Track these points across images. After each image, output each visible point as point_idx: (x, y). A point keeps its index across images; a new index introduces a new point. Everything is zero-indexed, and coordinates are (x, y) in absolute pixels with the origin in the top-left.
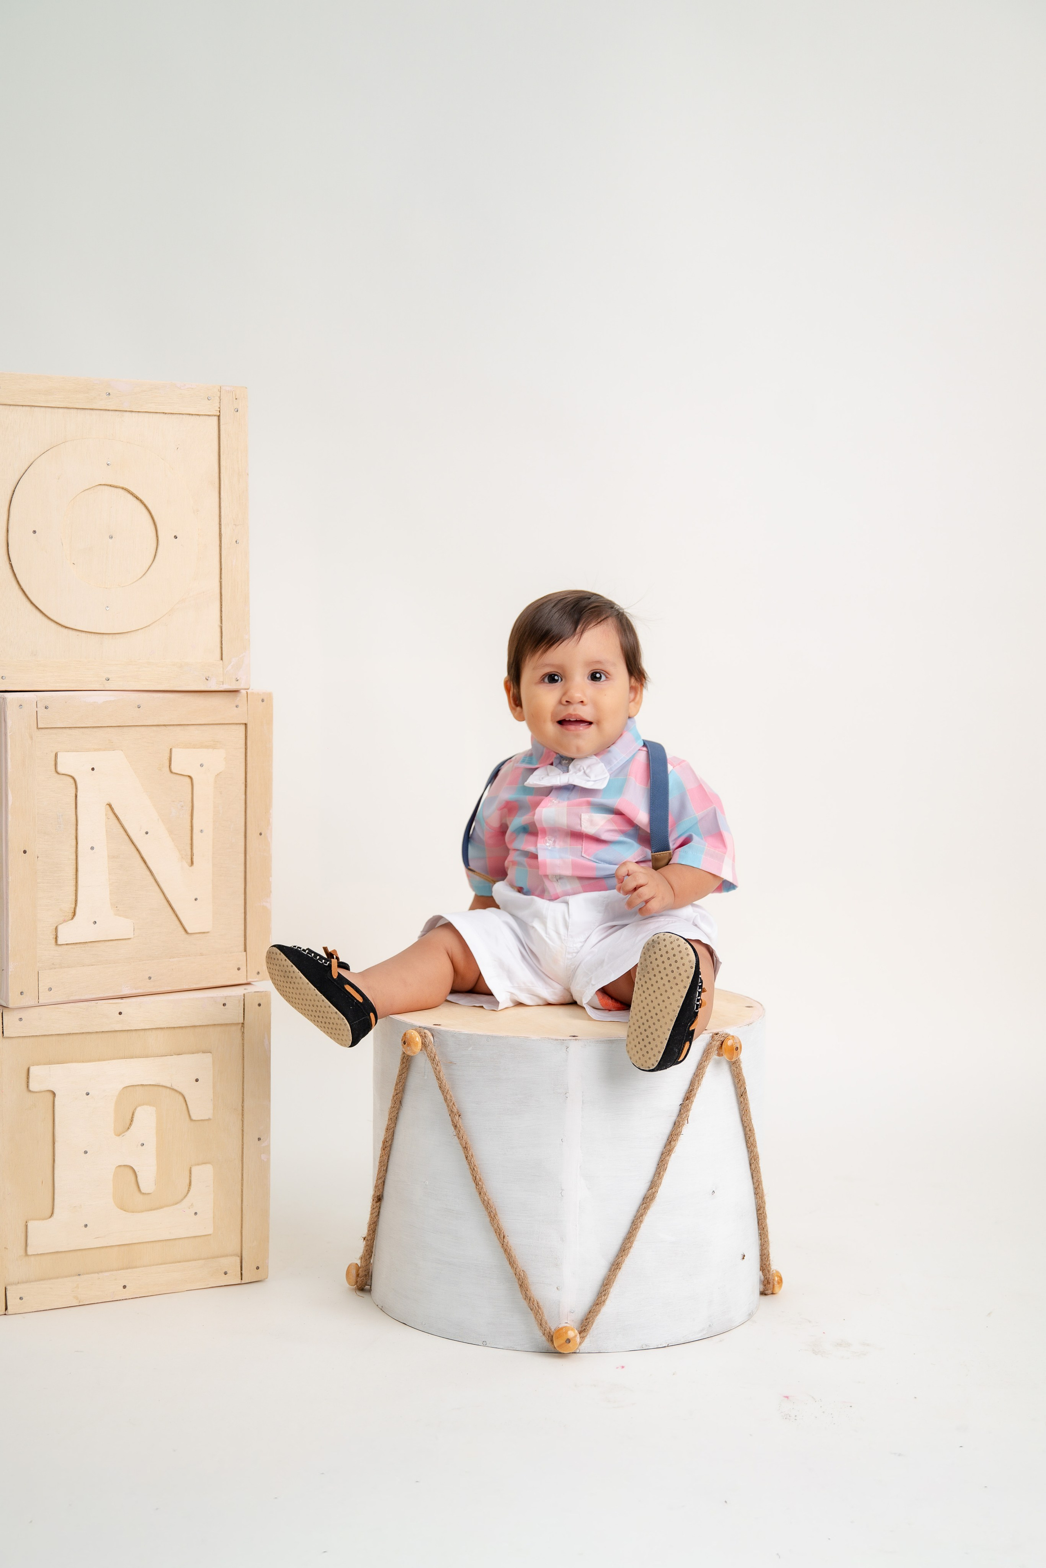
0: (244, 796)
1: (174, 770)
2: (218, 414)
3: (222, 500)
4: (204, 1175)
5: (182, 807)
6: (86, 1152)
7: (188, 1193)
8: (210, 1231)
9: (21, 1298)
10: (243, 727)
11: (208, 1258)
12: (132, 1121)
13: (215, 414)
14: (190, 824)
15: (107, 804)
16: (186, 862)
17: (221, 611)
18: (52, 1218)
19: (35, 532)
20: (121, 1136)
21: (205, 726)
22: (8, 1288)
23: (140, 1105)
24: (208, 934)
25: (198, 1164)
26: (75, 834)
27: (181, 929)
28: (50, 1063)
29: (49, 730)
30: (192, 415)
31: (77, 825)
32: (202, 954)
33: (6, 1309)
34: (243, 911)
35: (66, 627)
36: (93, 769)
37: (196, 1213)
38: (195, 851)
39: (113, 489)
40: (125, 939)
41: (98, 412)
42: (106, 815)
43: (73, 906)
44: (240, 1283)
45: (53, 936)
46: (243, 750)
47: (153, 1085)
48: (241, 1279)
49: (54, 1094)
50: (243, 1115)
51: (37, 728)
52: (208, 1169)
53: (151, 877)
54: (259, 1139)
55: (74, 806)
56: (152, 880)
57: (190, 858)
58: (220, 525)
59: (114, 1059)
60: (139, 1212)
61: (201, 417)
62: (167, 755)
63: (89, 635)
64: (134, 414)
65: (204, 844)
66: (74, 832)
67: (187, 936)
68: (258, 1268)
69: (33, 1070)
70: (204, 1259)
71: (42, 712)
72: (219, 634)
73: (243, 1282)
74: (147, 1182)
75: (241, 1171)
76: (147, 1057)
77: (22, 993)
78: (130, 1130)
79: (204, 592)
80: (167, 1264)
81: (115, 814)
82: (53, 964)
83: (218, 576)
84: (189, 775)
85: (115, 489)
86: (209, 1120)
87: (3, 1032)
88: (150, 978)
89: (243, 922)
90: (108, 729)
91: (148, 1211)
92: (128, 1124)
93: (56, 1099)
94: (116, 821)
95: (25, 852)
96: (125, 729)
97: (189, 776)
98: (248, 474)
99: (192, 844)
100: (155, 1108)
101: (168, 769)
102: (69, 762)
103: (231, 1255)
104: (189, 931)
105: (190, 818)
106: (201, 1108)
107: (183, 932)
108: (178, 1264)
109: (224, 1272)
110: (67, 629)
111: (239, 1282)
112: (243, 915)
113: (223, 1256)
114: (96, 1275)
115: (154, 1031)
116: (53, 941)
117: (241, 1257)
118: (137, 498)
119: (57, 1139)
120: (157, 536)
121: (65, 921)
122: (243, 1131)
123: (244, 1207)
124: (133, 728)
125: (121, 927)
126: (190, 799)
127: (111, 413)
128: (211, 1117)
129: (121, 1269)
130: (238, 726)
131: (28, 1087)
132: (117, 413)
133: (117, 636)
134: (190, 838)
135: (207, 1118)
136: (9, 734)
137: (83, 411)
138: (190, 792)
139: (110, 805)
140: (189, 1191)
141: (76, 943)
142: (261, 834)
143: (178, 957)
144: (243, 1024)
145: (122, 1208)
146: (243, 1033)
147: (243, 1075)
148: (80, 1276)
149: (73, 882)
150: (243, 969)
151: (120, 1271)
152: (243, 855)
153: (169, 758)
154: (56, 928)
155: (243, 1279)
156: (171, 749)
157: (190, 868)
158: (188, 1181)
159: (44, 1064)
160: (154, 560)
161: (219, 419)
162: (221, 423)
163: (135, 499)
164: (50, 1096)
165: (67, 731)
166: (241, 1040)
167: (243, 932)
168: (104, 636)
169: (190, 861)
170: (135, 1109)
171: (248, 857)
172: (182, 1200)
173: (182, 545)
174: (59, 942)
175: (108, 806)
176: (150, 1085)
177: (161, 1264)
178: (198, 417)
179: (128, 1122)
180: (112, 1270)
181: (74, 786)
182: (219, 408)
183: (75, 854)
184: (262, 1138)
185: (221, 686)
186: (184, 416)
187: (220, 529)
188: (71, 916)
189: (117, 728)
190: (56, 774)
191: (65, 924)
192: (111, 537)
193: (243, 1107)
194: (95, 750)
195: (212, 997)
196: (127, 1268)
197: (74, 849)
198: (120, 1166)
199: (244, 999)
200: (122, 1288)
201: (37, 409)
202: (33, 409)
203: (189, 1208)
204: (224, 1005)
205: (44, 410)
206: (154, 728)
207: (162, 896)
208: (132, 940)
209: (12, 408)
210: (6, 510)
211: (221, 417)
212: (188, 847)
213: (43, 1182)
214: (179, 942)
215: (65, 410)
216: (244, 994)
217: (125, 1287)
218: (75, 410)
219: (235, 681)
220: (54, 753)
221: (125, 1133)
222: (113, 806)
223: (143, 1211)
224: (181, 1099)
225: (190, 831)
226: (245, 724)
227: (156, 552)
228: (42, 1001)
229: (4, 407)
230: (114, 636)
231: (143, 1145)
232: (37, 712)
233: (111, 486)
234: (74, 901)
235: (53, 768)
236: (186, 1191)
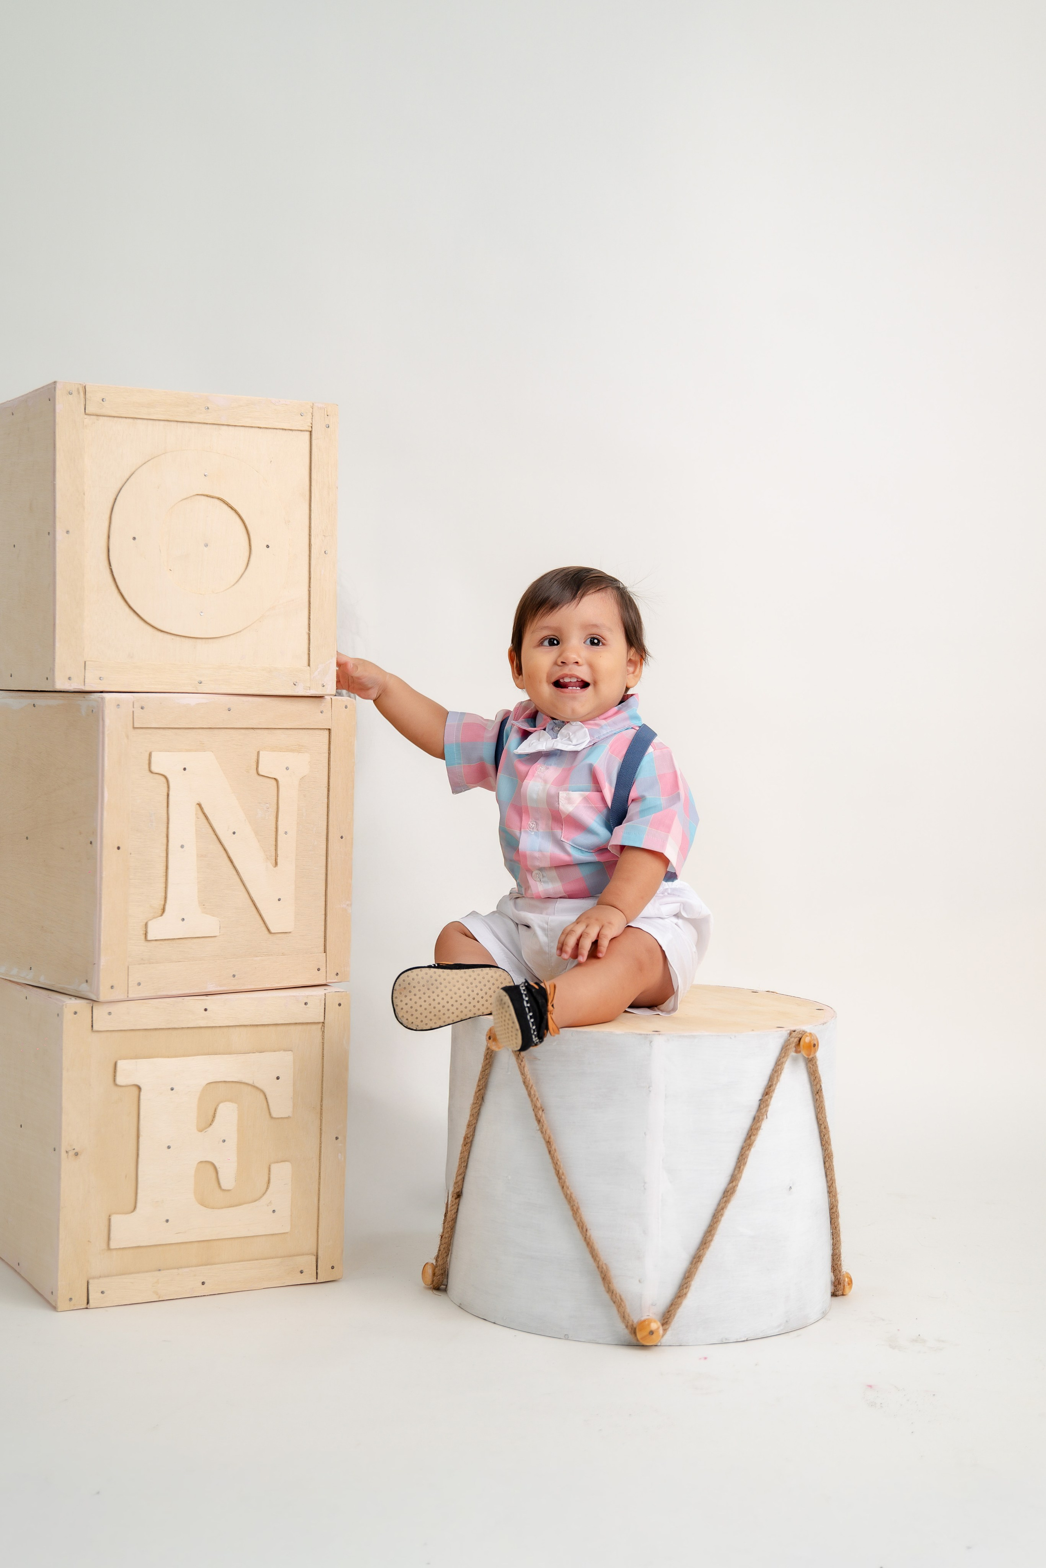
0: (326, 800)
1: (261, 772)
2: (310, 429)
3: (312, 512)
4: (283, 1173)
5: (267, 810)
6: (169, 1147)
7: (266, 1191)
8: (287, 1229)
9: (102, 1293)
10: (327, 732)
11: (285, 1257)
12: (214, 1117)
13: (307, 429)
14: (275, 826)
16: (271, 863)
17: (309, 619)
18: (134, 1212)
19: (134, 538)
20: (203, 1132)
21: (291, 730)
22: (90, 1281)
23: (222, 1102)
24: (290, 934)
25: (277, 1162)
26: (166, 832)
27: (264, 928)
28: (137, 1057)
29: (143, 730)
30: (285, 430)
31: (168, 823)
32: (283, 954)
33: (88, 1303)
34: (324, 913)
35: (162, 631)
36: (185, 769)
37: (274, 1211)
38: (279, 852)
39: (209, 499)
40: (211, 937)
41: (196, 425)
42: (196, 814)
43: (163, 902)
45: (142, 932)
46: (327, 755)
47: (235, 1082)
48: (317, 1279)
49: (139, 1088)
50: (321, 1114)
51: (134, 728)
52: (287, 1166)
53: (236, 877)
54: (336, 1139)
55: (165, 805)
56: (239, 880)
57: (275, 859)
58: (310, 535)
59: (198, 1055)
60: (219, 1209)
61: (294, 432)
62: (255, 758)
63: (183, 639)
64: (230, 428)
65: (287, 845)
66: (165, 830)
67: (270, 935)
68: (333, 1268)
69: (120, 1064)
70: (281, 1257)
71: (138, 711)
72: (307, 641)
73: (318, 1281)
74: (228, 1178)
75: (318, 1170)
76: (229, 1054)
77: (112, 987)
78: (212, 1126)
79: (293, 600)
80: (245, 1261)
81: (204, 814)
82: (143, 959)
83: (307, 585)
84: (275, 777)
85: (212, 499)
86: (288, 1118)
87: (92, 1026)
88: (234, 976)
89: (323, 923)
90: (200, 731)
91: (228, 1207)
92: (210, 1120)
93: (142, 1093)
94: (206, 821)
95: (119, 848)
96: (216, 731)
97: (275, 779)
98: (337, 488)
99: (276, 846)
100: (236, 1105)
101: (255, 771)
102: (162, 762)
103: (307, 1254)
104: (273, 931)
105: (275, 819)
106: (282, 1106)
107: (266, 932)
108: (255, 1261)
109: (300, 1270)
110: (162, 633)
111: (315, 1281)
112: (323, 916)
113: (299, 1255)
114: (176, 1271)
115: (237, 1029)
116: (143, 937)
117: (317, 1256)
118: (232, 508)
119: (141, 1133)
120: (250, 545)
121: (154, 918)
122: (321, 1129)
123: (320, 1206)
124: (224, 731)
125: (208, 924)
126: (276, 801)
127: (208, 426)
128: (291, 1116)
129: (200, 1266)
130: (322, 731)
131: (114, 1080)
132: (214, 426)
133: (210, 640)
134: (274, 839)
135: (287, 1116)
136: (106, 733)
137: (182, 423)
138: (276, 795)
139: (199, 805)
140: (267, 1189)
141: (165, 940)
142: (342, 837)
143: (262, 957)
144: (324, 1023)
145: (203, 1204)
146: (323, 1032)
147: (323, 1074)
148: (162, 1272)
149: (163, 880)
150: (323, 970)
151: (200, 1267)
152: (324, 858)
153: (257, 760)
154: (146, 925)
155: (318, 1278)
156: (258, 753)
157: (275, 868)
158: (267, 1179)
159: (131, 1059)
160: (246, 568)
161: (311, 435)
162: (313, 438)
163: (230, 509)
164: (135, 1090)
165: (161, 731)
166: (321, 1039)
167: (323, 934)
168: (198, 641)
169: (274, 862)
170: (218, 1105)
171: (329, 860)
172: (261, 1197)
173: (273, 554)
174: (149, 938)
175: (198, 806)
176: (233, 1082)
177: (239, 1261)
178: (291, 432)
179: (210, 1118)
180: (192, 1267)
181: (166, 785)
182: (312, 424)
183: (165, 852)
184: (339, 1138)
185: (308, 691)
186: (278, 431)
187: (310, 539)
188: (160, 912)
189: (208, 730)
190: (150, 773)
191: (155, 920)
192: (206, 545)
193: (321, 1106)
194: (187, 751)
195: (294, 996)
196: (206, 1265)
197: (165, 847)
198: (201, 1162)
199: (325, 999)
200: (201, 1284)
201: (139, 421)
202: (136, 420)
203: (268, 1206)
204: (306, 1004)
205: (145, 421)
206: (243, 731)
207: (247, 896)
208: (217, 938)
209: (116, 419)
210: (108, 516)
211: (313, 432)
212: (273, 848)
213: (126, 1176)
214: (262, 942)
215: (166, 423)
216: (325, 994)
217: (203, 1283)
218: (175, 423)
219: (321, 687)
220: (148, 753)
221: (208, 1129)
222: (203, 806)
223: (222, 1208)
224: (262, 1096)
225: (275, 833)
226: (329, 729)
227: (249, 561)
228: (131, 996)
229: (108, 418)
230: (207, 640)
231: (224, 1141)
232: (133, 712)
233: (207, 496)
234: (163, 897)
235: (147, 767)
236: (265, 1188)
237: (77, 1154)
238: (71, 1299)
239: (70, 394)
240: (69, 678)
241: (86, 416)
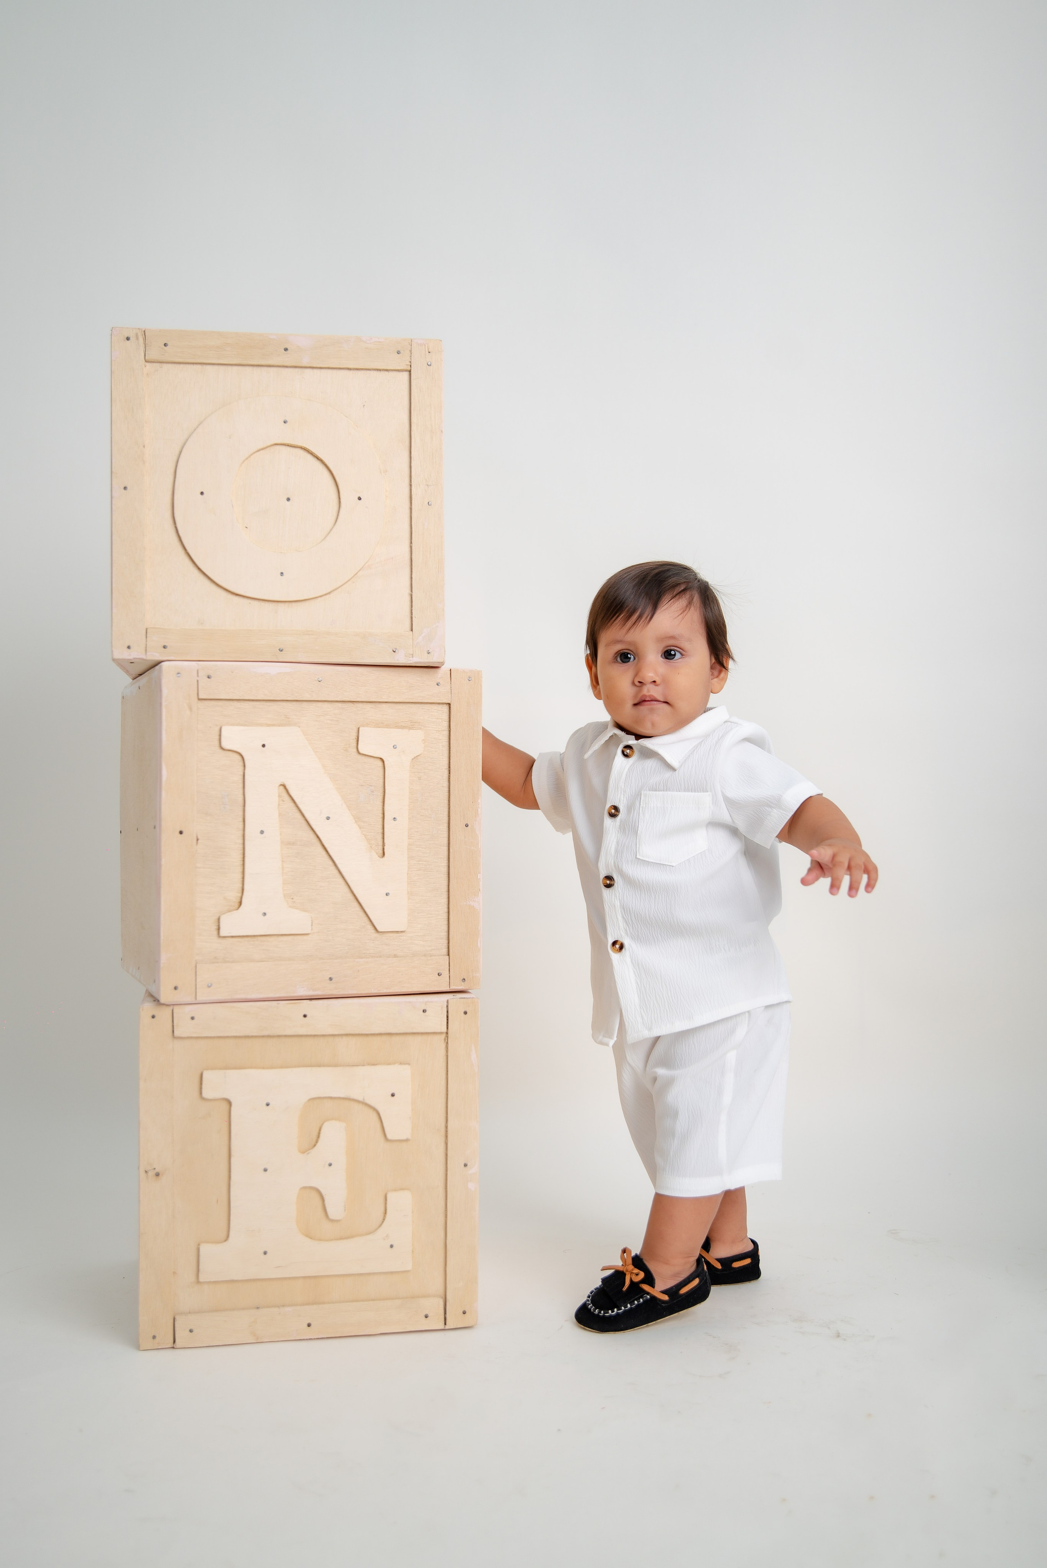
0: (447, 783)
1: (361, 751)
2: (409, 368)
3: (412, 459)
4: (402, 1203)
5: (373, 792)
6: (265, 1170)
7: (383, 1222)
8: (409, 1267)
9: (191, 1331)
10: (446, 707)
11: (406, 1298)
12: (318, 1137)
13: (405, 368)
14: (381, 812)
15: (281, 785)
16: (377, 853)
17: (411, 578)
18: (227, 1241)
19: (202, 493)
20: (306, 1154)
21: (401, 705)
22: (177, 1318)
23: (328, 1120)
24: (403, 934)
25: (395, 1190)
26: (242, 816)
27: (370, 927)
28: (227, 1068)
29: (213, 703)
30: (380, 370)
31: (244, 806)
32: (395, 956)
33: (174, 1342)
34: (446, 910)
35: (237, 595)
36: (264, 746)
37: (392, 1246)
38: (386, 841)
39: (289, 448)
40: (302, 934)
41: (275, 369)
42: (280, 796)
43: (240, 895)
44: (443, 1328)
45: (215, 927)
46: (447, 733)
47: (343, 1098)
48: (445, 1324)
49: (230, 1103)
50: (446, 1137)
51: (199, 699)
52: (407, 1196)
53: (333, 868)
54: (465, 1165)
55: (241, 785)
56: (336, 872)
57: (382, 849)
58: (411, 485)
59: (299, 1066)
60: (327, 1241)
61: (391, 373)
62: (354, 734)
63: (263, 603)
64: (316, 371)
65: (396, 833)
66: (241, 813)
67: (377, 935)
68: (464, 1313)
69: (206, 1075)
70: (401, 1299)
71: (204, 681)
72: (408, 603)
73: (447, 1327)
74: (335, 1209)
75: (445, 1201)
76: (336, 1065)
77: (176, 988)
78: (316, 1147)
79: (392, 558)
80: (359, 1301)
81: (290, 796)
82: (215, 958)
83: (409, 541)
84: (381, 757)
85: (294, 449)
86: (407, 1140)
87: (173, 1031)
88: (331, 979)
89: (446, 923)
90: (284, 704)
91: (337, 1239)
92: (314, 1141)
93: (233, 1108)
94: (292, 804)
95: (181, 833)
96: (304, 705)
97: (381, 758)
98: (442, 432)
99: (383, 834)
100: (345, 1125)
101: (355, 750)
102: (233, 737)
103: (434, 1296)
104: (379, 929)
105: (382, 804)
106: (398, 1127)
107: (373, 931)
108: (371, 1302)
109: (424, 1314)
110: (238, 597)
111: (442, 1326)
112: (446, 915)
113: (424, 1297)
114: (278, 1309)
115: (344, 1038)
116: (216, 933)
117: (446, 1298)
119: (233, 1153)
120: (339, 498)
121: (229, 911)
122: (446, 1155)
123: (447, 1242)
124: (314, 704)
125: (297, 920)
126: (382, 784)
127: (290, 370)
128: (409, 1137)
129: (306, 1304)
130: (440, 706)
131: (201, 1093)
132: (297, 370)
133: (294, 604)
134: (381, 827)
135: (405, 1139)
136: (164, 704)
137: (259, 369)
138: (382, 776)
139: (284, 786)
140: (384, 1219)
141: (243, 936)
142: (467, 826)
143: (367, 958)
144: (447, 1033)
145: (308, 1236)
146: (447, 1043)
147: (447, 1091)
148: (259, 1310)
149: (240, 869)
150: (445, 974)
151: (306, 1307)
152: (446, 848)
153: (357, 737)
154: (219, 919)
155: (447, 1323)
156: (359, 728)
157: (381, 860)
158: (383, 1209)
159: (221, 1069)
160: (335, 524)
161: (410, 374)
162: (412, 378)
163: (316, 459)
164: (225, 1105)
165: (235, 704)
166: (445, 1052)
167: (445, 934)
168: (281, 604)
169: (381, 852)
170: (322, 1124)
171: (451, 850)
172: (377, 1229)
173: (367, 507)
174: (222, 933)
175: (282, 787)
176: (340, 1098)
177: (354, 1301)
178: (386, 373)
179: (314, 1138)
180: (296, 1305)
181: (241, 763)
182: (410, 362)
183: (242, 838)
184: (468, 1164)
185: (411, 659)
186: (372, 372)
187: (411, 490)
188: (236, 906)
189: (294, 703)
190: (221, 751)
191: (229, 913)
192: (288, 499)
193: (446, 1128)
194: (268, 725)
195: (410, 1002)
196: (313, 1304)
197: (241, 833)
198: (305, 1188)
199: (447, 1006)
200: (307, 1326)
201: (208, 367)
202: (204, 366)
203: (384, 1239)
204: (424, 1011)
205: (216, 367)
206: (340, 705)
207: (347, 890)
208: (310, 936)
209: (182, 366)
210: (172, 471)
211: (412, 371)
212: (381, 836)
213: (218, 1201)
214: (368, 941)
215: (240, 368)
216: (448, 1001)
217: (309, 1325)
218: (251, 368)
219: (426, 654)
220: (217, 729)
221: (311, 1151)
222: (288, 787)
223: (332, 1240)
224: (374, 1116)
225: (381, 820)
226: (449, 704)
227: (338, 515)
228: (200, 998)
229: (173, 365)
230: (290, 604)
231: (330, 1165)
232: (198, 681)
233: (288, 445)
234: (240, 889)
235: (217, 743)
236: (381, 1219)
237: (157, 1175)
238: (154, 1337)
239: (128, 339)
240: (129, 647)
241: (147, 364)
